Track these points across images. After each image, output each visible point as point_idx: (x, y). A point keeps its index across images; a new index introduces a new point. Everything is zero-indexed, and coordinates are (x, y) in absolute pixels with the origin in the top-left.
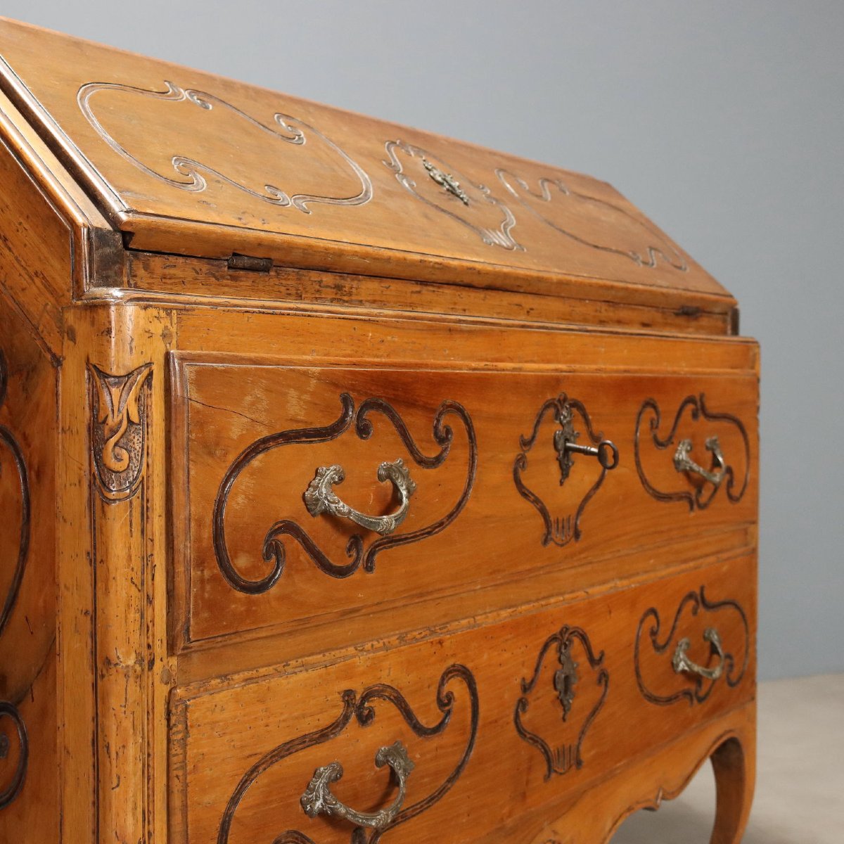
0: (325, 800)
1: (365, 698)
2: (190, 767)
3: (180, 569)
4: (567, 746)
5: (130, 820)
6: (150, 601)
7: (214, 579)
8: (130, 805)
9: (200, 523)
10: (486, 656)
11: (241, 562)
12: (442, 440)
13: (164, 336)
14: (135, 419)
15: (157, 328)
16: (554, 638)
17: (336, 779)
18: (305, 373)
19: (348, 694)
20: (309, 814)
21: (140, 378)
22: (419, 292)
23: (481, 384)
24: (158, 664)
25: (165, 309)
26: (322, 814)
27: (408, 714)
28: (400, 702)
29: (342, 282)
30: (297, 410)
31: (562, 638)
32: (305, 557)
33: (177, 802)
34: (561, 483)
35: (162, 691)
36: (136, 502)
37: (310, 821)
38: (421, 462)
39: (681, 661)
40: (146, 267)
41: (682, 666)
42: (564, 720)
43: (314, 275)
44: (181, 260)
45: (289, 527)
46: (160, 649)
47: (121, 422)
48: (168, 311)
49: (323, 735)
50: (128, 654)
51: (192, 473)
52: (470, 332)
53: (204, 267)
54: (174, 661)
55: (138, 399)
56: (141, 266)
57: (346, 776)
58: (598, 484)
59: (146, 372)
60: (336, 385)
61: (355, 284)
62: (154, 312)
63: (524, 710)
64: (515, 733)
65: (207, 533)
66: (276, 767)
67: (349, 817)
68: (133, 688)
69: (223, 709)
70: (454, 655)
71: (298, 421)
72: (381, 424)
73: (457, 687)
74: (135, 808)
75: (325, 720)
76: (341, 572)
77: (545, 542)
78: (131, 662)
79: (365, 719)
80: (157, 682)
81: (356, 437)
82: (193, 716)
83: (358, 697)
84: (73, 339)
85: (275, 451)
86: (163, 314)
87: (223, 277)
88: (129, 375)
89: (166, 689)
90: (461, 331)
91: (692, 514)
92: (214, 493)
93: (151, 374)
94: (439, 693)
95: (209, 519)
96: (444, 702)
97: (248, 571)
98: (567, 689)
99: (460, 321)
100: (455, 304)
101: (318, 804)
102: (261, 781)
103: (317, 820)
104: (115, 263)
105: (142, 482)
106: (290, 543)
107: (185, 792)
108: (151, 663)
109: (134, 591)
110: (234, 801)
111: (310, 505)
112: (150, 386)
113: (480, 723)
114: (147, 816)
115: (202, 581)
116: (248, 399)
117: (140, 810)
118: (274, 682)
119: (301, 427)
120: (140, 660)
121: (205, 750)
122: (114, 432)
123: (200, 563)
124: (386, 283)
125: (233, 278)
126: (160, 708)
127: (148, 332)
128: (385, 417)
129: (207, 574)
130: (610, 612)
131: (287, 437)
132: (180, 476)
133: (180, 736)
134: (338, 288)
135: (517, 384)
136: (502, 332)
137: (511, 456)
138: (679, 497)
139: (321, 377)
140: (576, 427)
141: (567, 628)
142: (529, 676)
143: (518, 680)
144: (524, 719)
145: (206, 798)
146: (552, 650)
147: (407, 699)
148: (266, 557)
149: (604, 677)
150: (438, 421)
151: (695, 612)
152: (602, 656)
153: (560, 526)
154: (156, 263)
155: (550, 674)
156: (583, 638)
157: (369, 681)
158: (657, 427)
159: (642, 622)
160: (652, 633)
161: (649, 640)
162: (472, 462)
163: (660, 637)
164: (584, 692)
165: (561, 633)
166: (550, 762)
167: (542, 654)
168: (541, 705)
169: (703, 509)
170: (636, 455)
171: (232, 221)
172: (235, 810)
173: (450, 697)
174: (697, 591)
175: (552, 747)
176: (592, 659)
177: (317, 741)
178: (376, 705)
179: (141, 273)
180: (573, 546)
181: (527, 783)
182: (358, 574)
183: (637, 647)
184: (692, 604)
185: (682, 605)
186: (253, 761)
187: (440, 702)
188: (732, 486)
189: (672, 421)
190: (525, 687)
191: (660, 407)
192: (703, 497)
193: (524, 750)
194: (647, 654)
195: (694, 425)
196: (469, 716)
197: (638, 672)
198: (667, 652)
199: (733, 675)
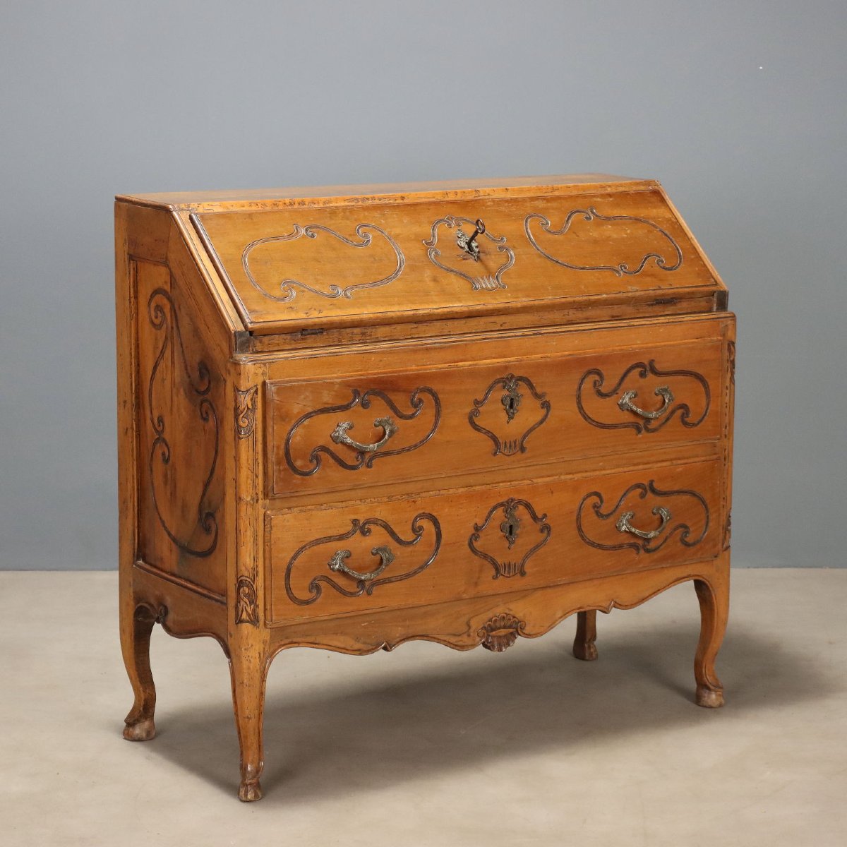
0: (340, 565)
1: (364, 524)
2: (273, 542)
3: (270, 466)
4: (512, 563)
5: (248, 560)
6: (257, 477)
7: (285, 470)
8: (248, 555)
9: (278, 447)
10: (447, 510)
11: (298, 463)
12: (416, 406)
13: (263, 374)
14: (250, 407)
15: (260, 372)
16: (502, 505)
17: (347, 557)
18: (333, 383)
19: (355, 522)
20: (333, 570)
21: (252, 391)
22: (416, 328)
23: (445, 376)
24: (260, 501)
25: (263, 364)
26: (339, 570)
27: (392, 533)
28: (386, 527)
29: (366, 331)
30: (327, 398)
31: (509, 506)
32: (331, 461)
33: (267, 555)
34: (508, 422)
35: (262, 511)
36: (251, 438)
37: (333, 573)
38: (402, 417)
39: (623, 525)
40: (260, 342)
41: (624, 528)
42: (509, 549)
43: (348, 330)
44: (277, 336)
45: (324, 449)
46: (261, 496)
47: (244, 409)
48: (265, 364)
49: (341, 537)
50: (247, 496)
51: (275, 428)
52: (441, 348)
53: (288, 337)
54: (267, 501)
55: (252, 399)
56: (258, 341)
57: (354, 556)
58: (542, 422)
59: (255, 389)
60: (349, 386)
61: (375, 330)
62: (259, 365)
63: (476, 540)
64: (469, 550)
65: (282, 452)
66: (315, 548)
67: (350, 573)
68: (250, 510)
69: (288, 521)
70: (423, 508)
71: (328, 404)
72: (378, 403)
73: (427, 525)
74: (250, 555)
75: (342, 531)
76: (353, 468)
77: (495, 454)
78: (249, 499)
79: (365, 533)
80: (260, 507)
81: (360, 408)
82: (273, 523)
83: (361, 523)
84: (229, 373)
85: (315, 418)
86: (262, 365)
87: (298, 340)
88: (247, 391)
89: (263, 511)
90: (435, 348)
91: (640, 436)
92: (285, 435)
93: (257, 389)
94: (413, 525)
95: (283, 446)
96: (417, 531)
97: (302, 467)
98: (511, 533)
99: (435, 343)
100: (443, 329)
101: (337, 566)
102: (306, 552)
103: (337, 573)
104: (246, 343)
105: (253, 431)
106: (323, 455)
107: (270, 551)
108: (257, 501)
109: (250, 473)
110: (294, 558)
111: (334, 439)
112: (257, 394)
113: (443, 541)
114: (255, 559)
115: (280, 471)
116: (302, 397)
117: (252, 556)
118: (313, 512)
119: (329, 406)
120: (253, 499)
121: (280, 536)
122: (242, 412)
123: (279, 463)
125: (304, 338)
126: (261, 518)
127: (255, 373)
128: (379, 398)
129: (281, 468)
130: (552, 493)
131: (322, 411)
132: (270, 430)
133: (269, 529)
134: (363, 334)
135: (473, 374)
136: (466, 345)
137: (468, 410)
138: (625, 425)
139: (340, 383)
140: (521, 391)
141: (513, 500)
142: (480, 522)
143: (472, 524)
144: (477, 545)
145: (280, 555)
146: (499, 513)
147: (392, 527)
148: (311, 461)
149: (546, 529)
150: (414, 396)
151: (642, 496)
152: (545, 516)
153: (508, 445)
154: (266, 339)
155: (498, 523)
156: (528, 506)
157: (368, 516)
158: (601, 385)
159: (584, 499)
160: (595, 506)
161: (592, 510)
162: (438, 415)
163: (603, 511)
164: (528, 535)
165: (507, 502)
166: (497, 570)
167: (491, 512)
168: (492, 539)
169: (653, 432)
170: (579, 403)
171: (302, 315)
172: (296, 562)
173: (421, 528)
174: (646, 483)
175: (500, 561)
176: (535, 517)
177: (338, 540)
178: (372, 527)
179: (258, 344)
180: (519, 455)
181: (479, 578)
182: (363, 469)
183: (579, 514)
184: (639, 490)
185: (627, 491)
186: (304, 544)
187: (414, 530)
188: (688, 417)
189: (617, 381)
190: (477, 528)
191: (604, 373)
192: (653, 425)
193: (477, 561)
194: (589, 518)
195: (642, 381)
196: (434, 538)
197: (579, 529)
198: (611, 519)
199: (690, 538)
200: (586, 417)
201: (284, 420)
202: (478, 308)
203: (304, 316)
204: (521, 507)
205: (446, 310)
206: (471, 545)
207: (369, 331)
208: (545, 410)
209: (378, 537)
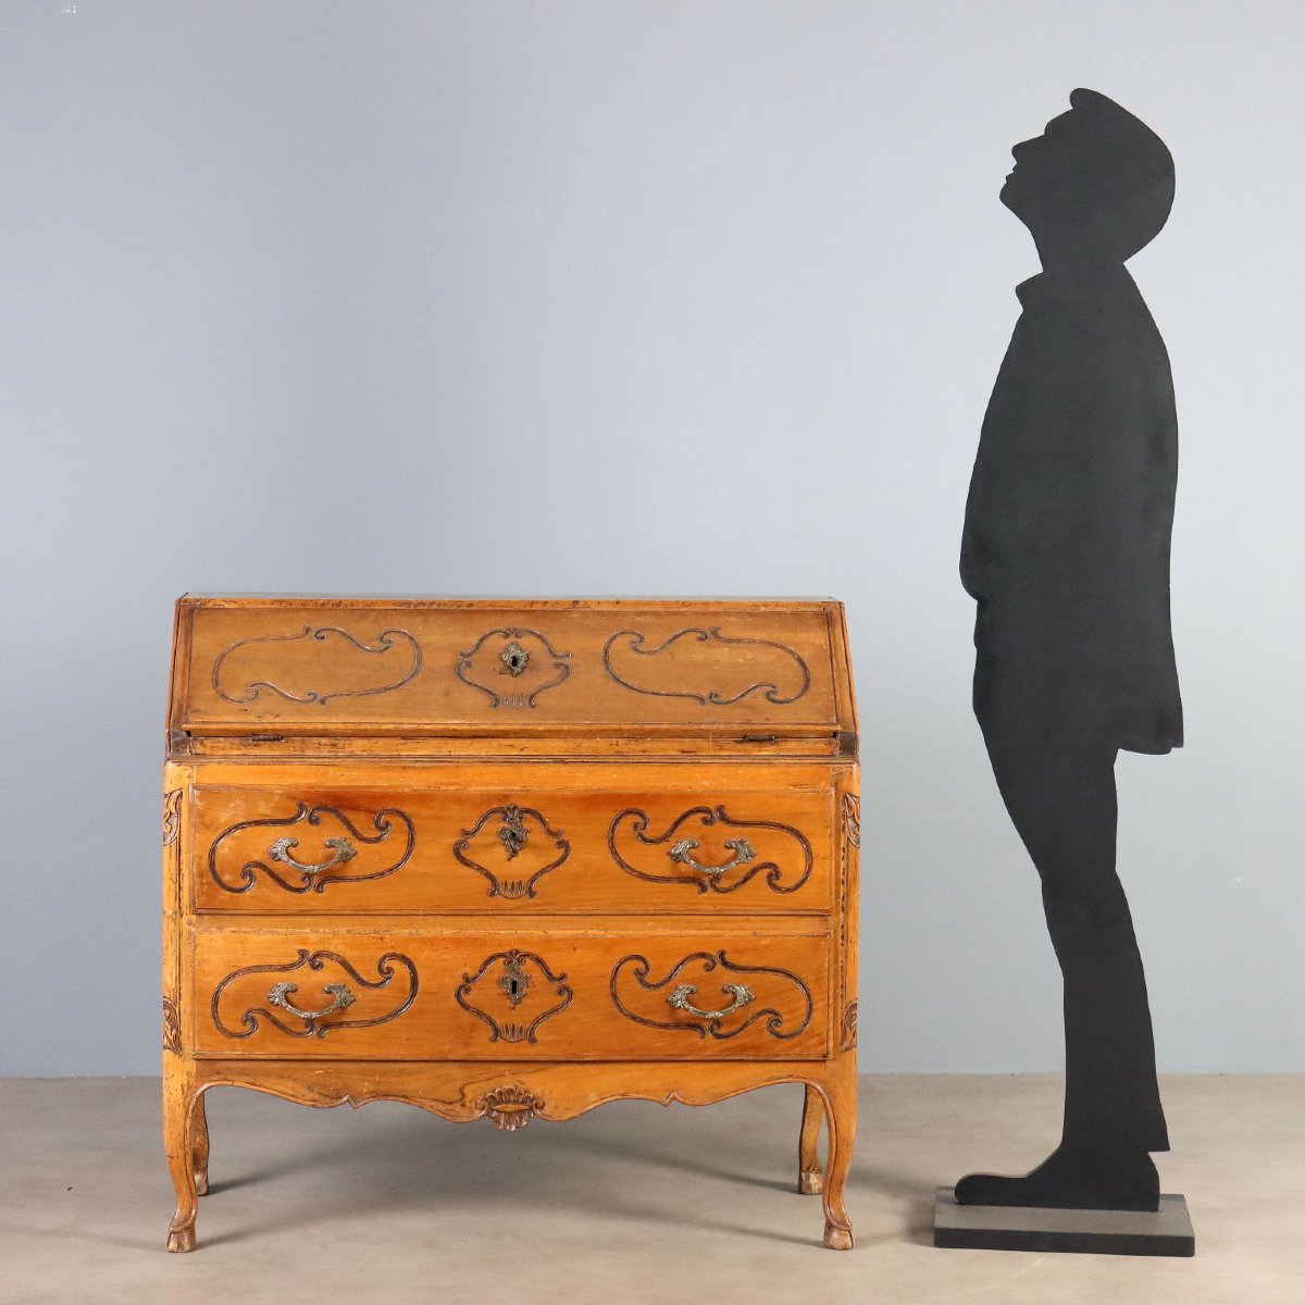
0: (280, 998)
1: (315, 957)
2: (197, 963)
4: (517, 1026)
5: (169, 979)
6: (181, 889)
7: (209, 883)
8: (169, 974)
9: (199, 859)
10: (425, 953)
11: (226, 878)
12: (381, 829)
13: (188, 777)
14: (173, 812)
15: (186, 774)
16: (502, 955)
17: (292, 992)
19: (303, 953)
20: (272, 1003)
21: (176, 794)
23: (422, 798)
24: (185, 916)
25: (190, 766)
27: (352, 972)
28: (344, 963)
29: (336, 742)
30: (264, 809)
31: (513, 957)
32: (268, 879)
34: (509, 860)
35: (186, 928)
36: (173, 846)
37: (273, 1007)
38: (362, 839)
39: (678, 1000)
40: (202, 744)
41: (678, 1003)
42: (513, 1009)
43: (315, 740)
44: (222, 739)
45: (260, 865)
46: (186, 910)
47: (167, 813)
48: (193, 767)
49: (285, 968)
50: (169, 909)
51: (197, 836)
53: (237, 741)
54: (193, 916)
55: (176, 804)
56: (199, 743)
57: (298, 992)
58: (558, 864)
59: (179, 792)
60: (294, 799)
61: (347, 742)
62: (183, 767)
63: (466, 992)
64: (457, 1004)
65: (205, 862)
66: (250, 975)
68: (172, 924)
69: (216, 941)
70: (394, 947)
71: (265, 816)
72: (329, 819)
73: (396, 965)
74: (171, 974)
75: (286, 961)
76: (298, 890)
77: (493, 894)
78: (170, 912)
79: (315, 966)
80: (184, 923)
81: (308, 824)
82: (199, 941)
83: (310, 954)
85: (249, 829)
86: (188, 768)
87: (249, 745)
88: (170, 794)
89: (188, 927)
91: (705, 895)
92: (209, 846)
93: (182, 793)
94: (380, 966)
95: (206, 856)
96: (386, 973)
97: (230, 882)
98: (514, 990)
101: (278, 1000)
102: (240, 979)
104: (182, 744)
105: (176, 838)
106: (258, 872)
107: (194, 973)
108: (182, 915)
109: (172, 883)
110: (224, 983)
111: (274, 857)
112: (181, 798)
113: (419, 990)
114: (178, 979)
115: (202, 884)
116: (232, 805)
117: (174, 976)
118: (249, 936)
119: (267, 818)
120: (175, 913)
121: (206, 957)
123: (201, 875)
124: (373, 741)
125: (255, 745)
126: (186, 936)
127: (180, 776)
128: (333, 816)
129: (204, 881)
130: (574, 949)
131: (258, 823)
132: (191, 838)
134: (334, 744)
135: (459, 799)
137: (453, 840)
138: (682, 881)
139: (281, 795)
140: (526, 826)
141: (517, 952)
142: (471, 973)
143: (460, 973)
144: (467, 998)
145: (205, 979)
146: (499, 963)
147: (351, 963)
148: (244, 878)
149: (566, 991)
150: (379, 818)
151: (709, 968)
152: (563, 977)
153: (509, 887)
154: (208, 742)
155: (497, 976)
156: (539, 961)
157: (320, 948)
158: (644, 828)
159: (621, 963)
160: (637, 972)
161: (633, 977)
162: (411, 842)
163: (650, 978)
164: (540, 996)
165: (511, 953)
166: (496, 1031)
167: (487, 963)
168: (486, 994)
169: (723, 892)
170: (612, 846)
171: (253, 719)
172: (225, 989)
173: (390, 970)
174: (714, 953)
175: (499, 1022)
176: (550, 976)
177: (280, 970)
178: (325, 961)
179: (199, 746)
180: (527, 900)
181: (470, 1037)
182: (310, 893)
183: (614, 978)
184: (703, 961)
185: (687, 959)
186: (235, 969)
187: (381, 970)
188: (777, 879)
189: (667, 826)
190: (467, 979)
191: (648, 815)
192: (724, 884)
193: (466, 1017)
194: (628, 985)
195: (707, 828)
196: (408, 984)
197: (615, 997)
198: (662, 990)
199: (782, 1029)
200: (622, 864)
201: (208, 828)
202: (483, 727)
203: (256, 720)
204: (528, 961)
205: (439, 727)
206: (458, 995)
207: (341, 742)
208: (562, 851)
209: (330, 974)
